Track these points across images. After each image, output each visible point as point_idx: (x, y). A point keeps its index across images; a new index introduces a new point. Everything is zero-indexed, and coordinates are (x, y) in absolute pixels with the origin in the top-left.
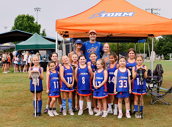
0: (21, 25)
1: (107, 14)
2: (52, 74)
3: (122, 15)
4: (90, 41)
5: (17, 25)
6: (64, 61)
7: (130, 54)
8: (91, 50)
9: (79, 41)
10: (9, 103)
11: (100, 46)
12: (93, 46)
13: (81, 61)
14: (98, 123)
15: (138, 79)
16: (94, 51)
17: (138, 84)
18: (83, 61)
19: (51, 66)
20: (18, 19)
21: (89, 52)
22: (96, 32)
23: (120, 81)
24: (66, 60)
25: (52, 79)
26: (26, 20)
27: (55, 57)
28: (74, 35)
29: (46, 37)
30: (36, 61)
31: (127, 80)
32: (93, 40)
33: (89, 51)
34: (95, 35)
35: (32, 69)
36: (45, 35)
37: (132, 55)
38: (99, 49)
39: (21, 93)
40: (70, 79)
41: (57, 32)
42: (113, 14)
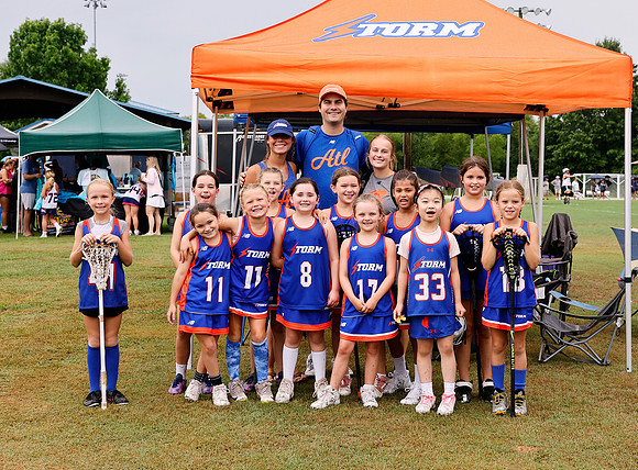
0: (33, 59)
1: (381, 26)
3: (437, 31)
4: (325, 128)
5: (18, 57)
11: (359, 144)
12: (334, 146)
13: (299, 199)
16: (336, 163)
17: (506, 289)
20: (22, 38)
21: (319, 167)
22: (344, 95)
23: (417, 277)
26: (55, 40)
29: (130, 104)
30: (99, 200)
32: (334, 124)
33: (318, 162)
34: (342, 106)
36: (127, 99)
38: (355, 158)
40: (255, 273)
41: (197, 90)
42: (404, 28)
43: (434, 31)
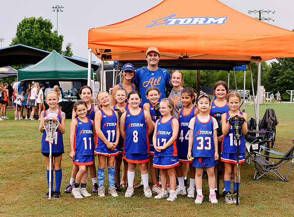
0: (28, 36)
1: (179, 20)
2: (81, 123)
3: (205, 22)
4: (149, 68)
5: (21, 35)
6: (102, 101)
7: (218, 90)
8: (149, 82)
9: (129, 66)
10: (3, 173)
11: (165, 75)
12: (154, 76)
13: (132, 101)
14: (159, 212)
15: (231, 135)
16: (154, 84)
17: (231, 144)
18: (134, 101)
19: (79, 111)
20: (23, 26)
21: (147, 86)
22: (158, 52)
23: (198, 138)
24: (105, 99)
25: (81, 132)
26: (38, 27)
27: (86, 95)
28: (121, 55)
29: (73, 57)
30: (52, 101)
31: (211, 136)
32: (153, 66)
33: (146, 84)
34: (157, 57)
35: (45, 115)
36: (71, 55)
37: (221, 92)
38: (163, 82)
39: (26, 156)
40: (111, 133)
41: (91, 50)
42: (190, 20)
43: (204, 22)
